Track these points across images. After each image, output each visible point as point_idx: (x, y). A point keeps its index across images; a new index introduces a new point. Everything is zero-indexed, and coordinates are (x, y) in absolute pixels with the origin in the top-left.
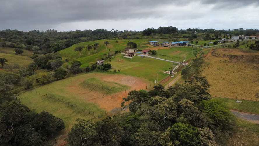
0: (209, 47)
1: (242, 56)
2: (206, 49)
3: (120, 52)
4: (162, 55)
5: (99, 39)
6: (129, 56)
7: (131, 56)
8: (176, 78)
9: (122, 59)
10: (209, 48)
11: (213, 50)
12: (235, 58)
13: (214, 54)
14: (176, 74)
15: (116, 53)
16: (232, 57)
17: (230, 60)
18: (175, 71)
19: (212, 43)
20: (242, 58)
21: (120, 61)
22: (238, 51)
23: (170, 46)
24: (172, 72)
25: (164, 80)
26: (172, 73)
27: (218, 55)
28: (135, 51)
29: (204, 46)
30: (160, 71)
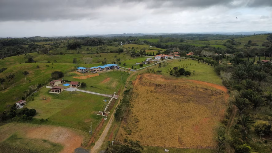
0: (136, 70)
1: (165, 85)
2: (133, 73)
3: (43, 85)
4: (92, 87)
5: (13, 55)
6: (56, 91)
7: (58, 91)
8: (110, 120)
9: (47, 96)
10: (136, 72)
11: (140, 75)
12: (159, 87)
13: (141, 83)
14: (108, 114)
15: (40, 86)
16: (157, 85)
17: (155, 89)
18: (108, 110)
19: (138, 64)
20: (164, 87)
21: (45, 99)
22: (161, 78)
23: (99, 71)
24: (105, 111)
25: (99, 126)
26: (105, 113)
27: (145, 83)
28: (61, 82)
29: (132, 70)
30: (92, 113)
